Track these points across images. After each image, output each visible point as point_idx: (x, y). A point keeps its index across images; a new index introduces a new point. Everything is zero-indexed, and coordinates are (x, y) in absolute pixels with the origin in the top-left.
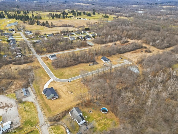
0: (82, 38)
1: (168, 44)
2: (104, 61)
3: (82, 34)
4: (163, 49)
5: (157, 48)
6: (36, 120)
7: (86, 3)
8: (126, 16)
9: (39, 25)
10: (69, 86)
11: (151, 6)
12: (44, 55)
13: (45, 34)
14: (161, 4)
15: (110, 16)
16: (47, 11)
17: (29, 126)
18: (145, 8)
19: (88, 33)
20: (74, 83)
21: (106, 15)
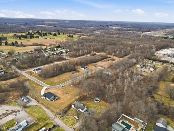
0: (56, 54)
1: (124, 54)
2: (83, 69)
3: (55, 50)
4: (122, 57)
5: (118, 57)
6: (46, 116)
7: (47, 25)
8: (87, 36)
9: (7, 45)
10: (62, 90)
11: (103, 27)
12: (27, 70)
13: (19, 53)
14: (111, 26)
15: (74, 36)
16: (9, 32)
17: (43, 121)
18: (100, 29)
19: (60, 50)
20: (66, 87)
21: (71, 35)
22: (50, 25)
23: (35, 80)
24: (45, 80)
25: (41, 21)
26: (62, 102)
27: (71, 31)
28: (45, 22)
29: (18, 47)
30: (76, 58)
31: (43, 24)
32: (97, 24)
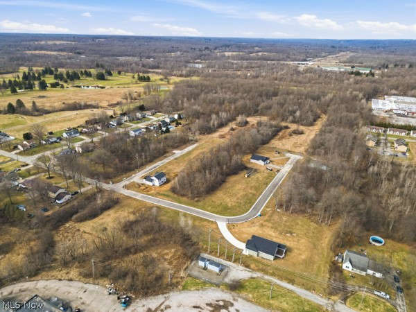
2: (261, 163)
6: (309, 304)
12: (122, 180)
13: (51, 133)
20: (271, 217)
21: (141, 75)
22: (62, 50)
23: (173, 206)
24: (200, 204)
25: (29, 41)
26: (303, 257)
27: (134, 65)
28: (43, 43)
29: (30, 117)
30: (210, 136)
31: (42, 48)
32: (183, 46)
